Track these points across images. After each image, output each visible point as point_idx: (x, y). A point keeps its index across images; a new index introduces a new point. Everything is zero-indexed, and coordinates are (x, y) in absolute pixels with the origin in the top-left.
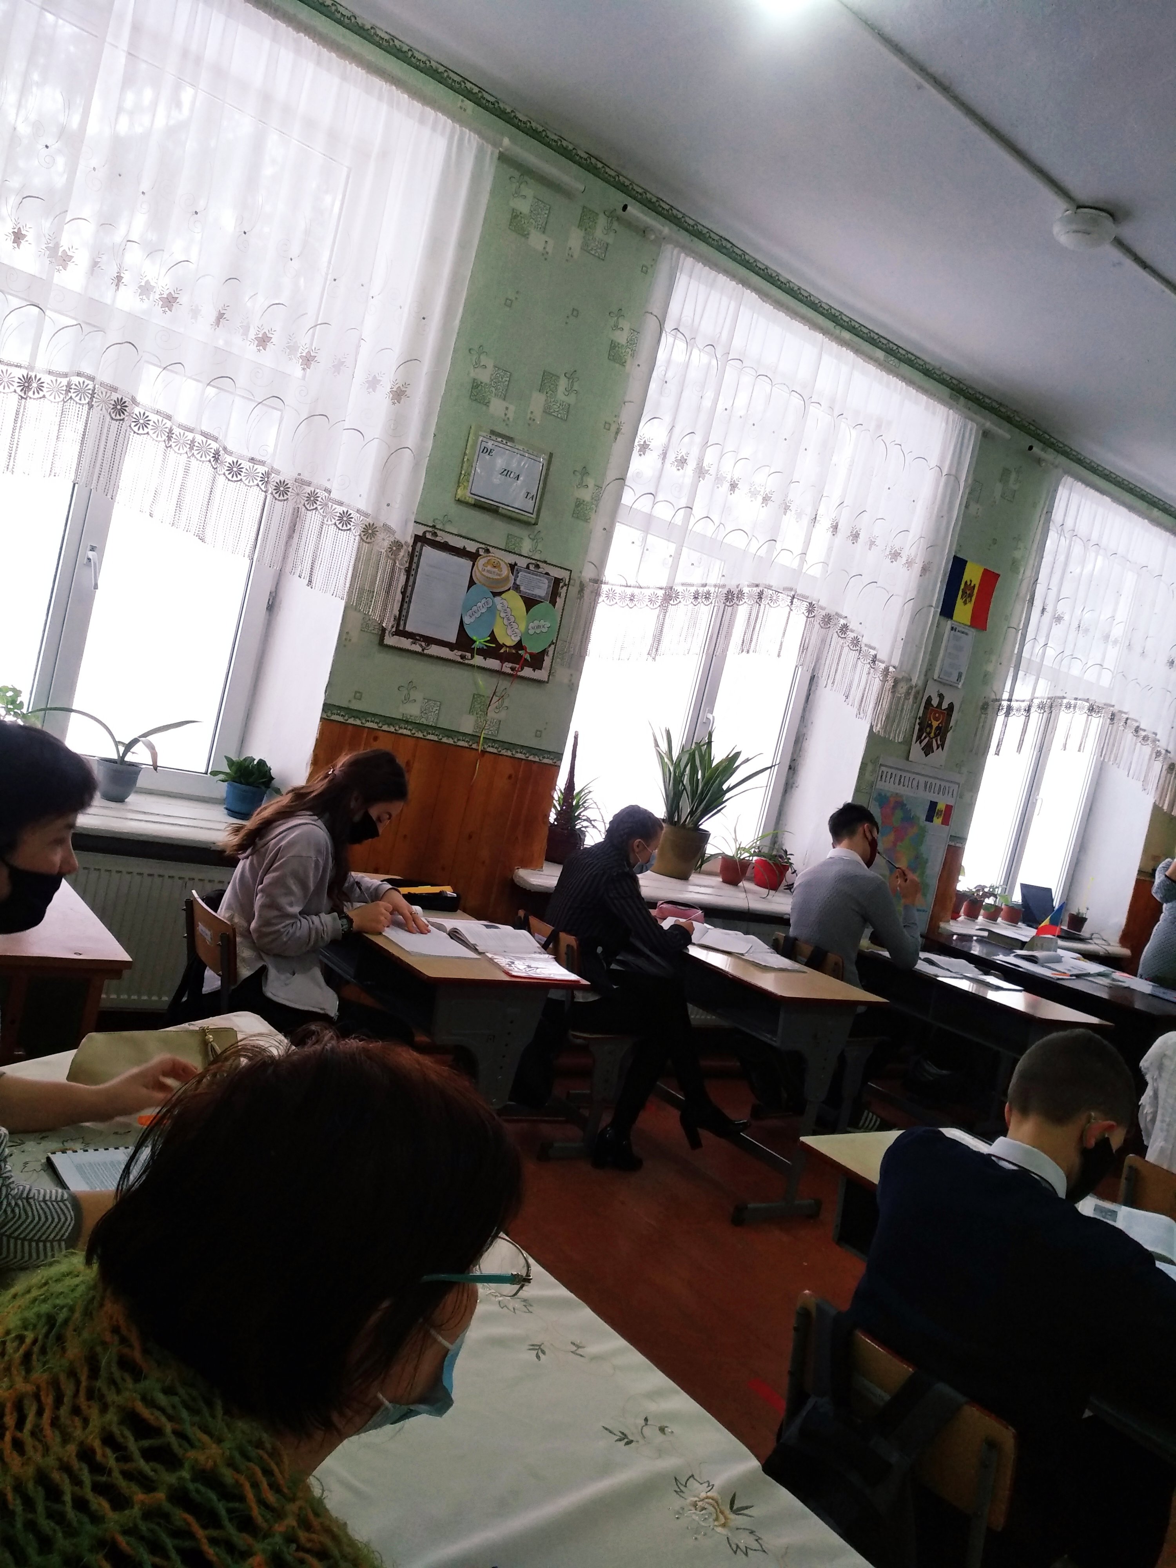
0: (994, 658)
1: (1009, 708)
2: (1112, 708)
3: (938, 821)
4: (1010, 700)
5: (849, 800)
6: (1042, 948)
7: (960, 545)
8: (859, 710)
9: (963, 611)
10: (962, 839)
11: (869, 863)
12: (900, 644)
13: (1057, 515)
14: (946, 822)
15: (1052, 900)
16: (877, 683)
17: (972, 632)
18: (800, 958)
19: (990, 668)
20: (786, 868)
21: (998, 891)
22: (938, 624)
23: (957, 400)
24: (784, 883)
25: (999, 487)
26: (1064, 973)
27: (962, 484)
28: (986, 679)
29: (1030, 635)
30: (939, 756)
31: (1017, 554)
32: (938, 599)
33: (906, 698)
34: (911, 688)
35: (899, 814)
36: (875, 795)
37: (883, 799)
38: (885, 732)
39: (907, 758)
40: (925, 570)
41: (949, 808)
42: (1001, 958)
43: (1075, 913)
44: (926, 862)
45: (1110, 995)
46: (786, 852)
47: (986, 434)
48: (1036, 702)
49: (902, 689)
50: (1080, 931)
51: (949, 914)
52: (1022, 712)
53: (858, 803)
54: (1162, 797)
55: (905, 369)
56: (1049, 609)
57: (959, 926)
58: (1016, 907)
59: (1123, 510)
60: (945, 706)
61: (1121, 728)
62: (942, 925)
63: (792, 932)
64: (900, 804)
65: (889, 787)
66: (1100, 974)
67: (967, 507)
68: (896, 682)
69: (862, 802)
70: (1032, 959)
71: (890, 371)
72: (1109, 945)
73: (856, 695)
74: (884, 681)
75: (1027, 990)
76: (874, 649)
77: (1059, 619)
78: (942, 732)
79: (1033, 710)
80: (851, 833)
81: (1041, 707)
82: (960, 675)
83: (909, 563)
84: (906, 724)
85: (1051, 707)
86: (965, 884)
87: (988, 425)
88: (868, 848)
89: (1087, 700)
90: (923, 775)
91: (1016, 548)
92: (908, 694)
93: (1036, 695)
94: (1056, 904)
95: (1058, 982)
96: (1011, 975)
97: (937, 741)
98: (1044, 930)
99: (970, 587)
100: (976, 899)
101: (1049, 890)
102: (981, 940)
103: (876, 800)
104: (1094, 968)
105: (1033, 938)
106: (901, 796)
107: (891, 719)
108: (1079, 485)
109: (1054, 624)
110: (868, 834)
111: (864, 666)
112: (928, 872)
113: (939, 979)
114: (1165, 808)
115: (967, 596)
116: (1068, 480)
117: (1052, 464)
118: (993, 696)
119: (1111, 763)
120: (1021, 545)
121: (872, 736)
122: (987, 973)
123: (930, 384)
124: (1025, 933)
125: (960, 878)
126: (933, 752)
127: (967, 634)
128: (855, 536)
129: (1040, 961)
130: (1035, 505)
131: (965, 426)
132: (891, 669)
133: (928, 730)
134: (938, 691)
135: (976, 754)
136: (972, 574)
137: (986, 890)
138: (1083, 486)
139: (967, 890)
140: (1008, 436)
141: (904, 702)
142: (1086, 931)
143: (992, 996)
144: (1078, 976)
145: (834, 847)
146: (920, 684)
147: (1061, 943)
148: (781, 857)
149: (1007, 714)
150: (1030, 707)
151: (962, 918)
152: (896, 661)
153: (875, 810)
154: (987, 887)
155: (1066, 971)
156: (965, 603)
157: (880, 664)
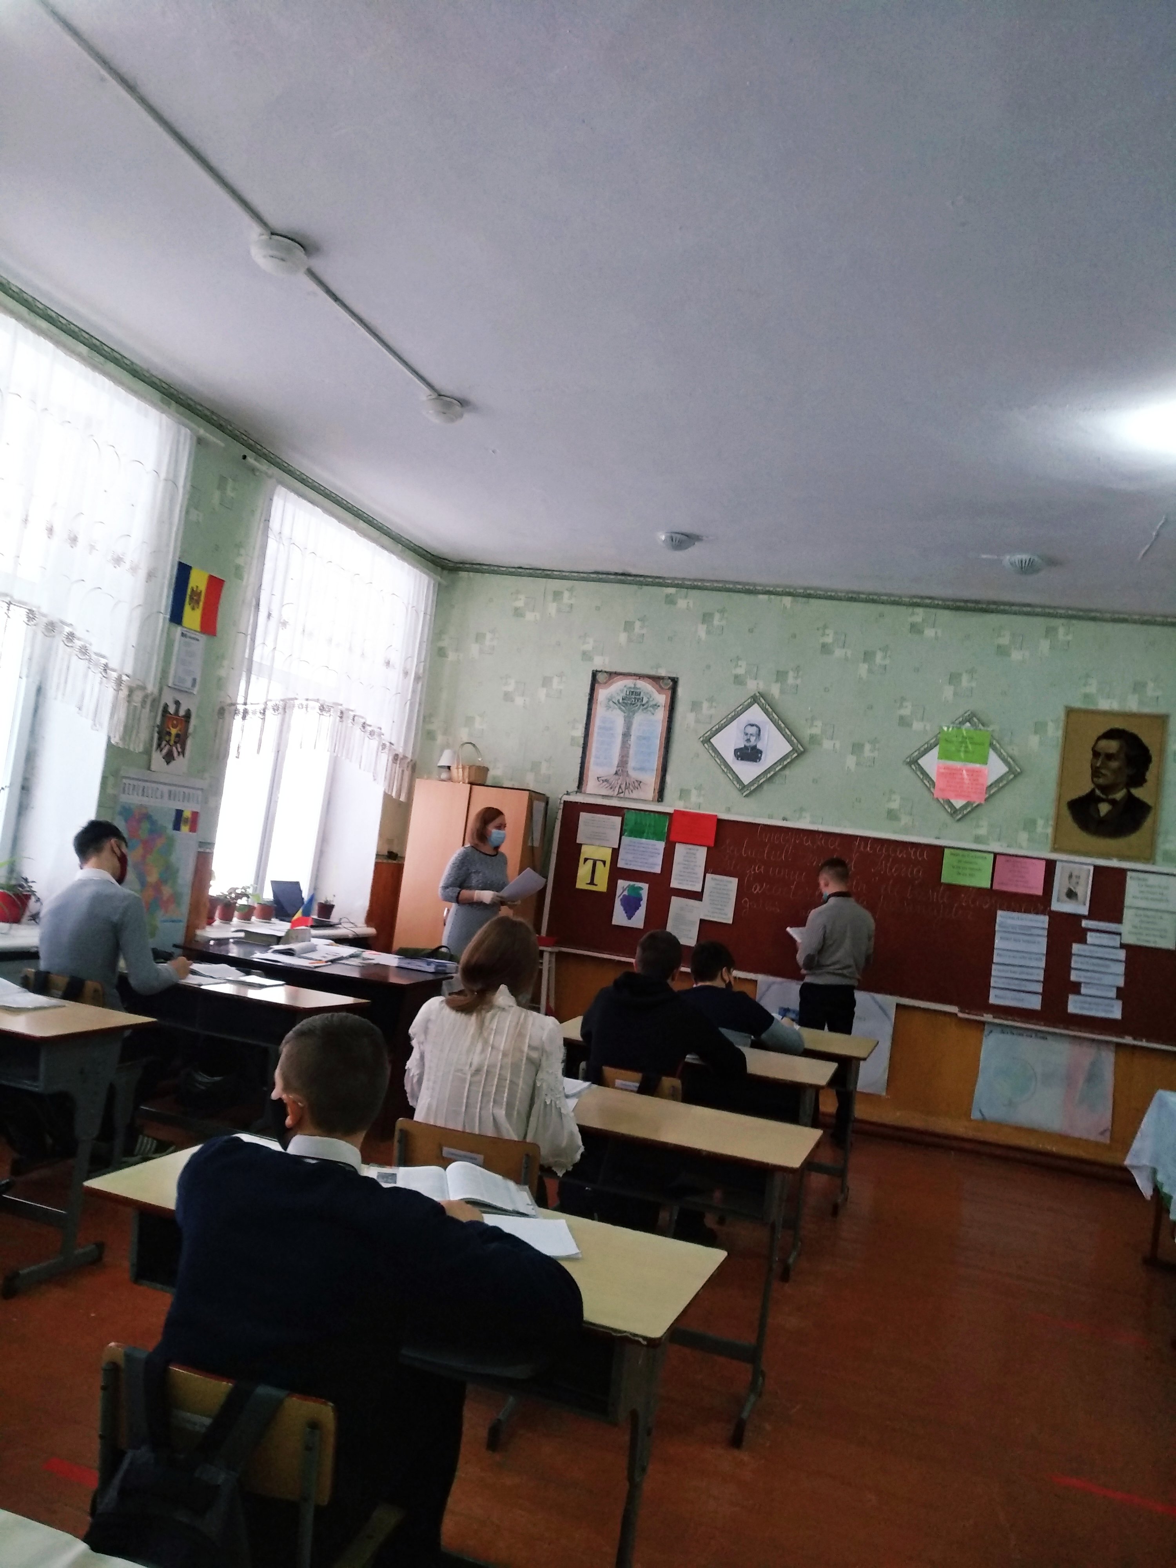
0: (226, 663)
1: (246, 712)
2: (340, 707)
3: (185, 829)
4: (245, 704)
5: (92, 816)
6: (297, 940)
7: (183, 552)
8: (94, 720)
9: (192, 617)
10: (211, 844)
11: (120, 880)
12: (131, 652)
13: (275, 523)
14: (193, 829)
15: (301, 891)
16: (110, 692)
17: (203, 638)
18: (54, 991)
19: (222, 673)
20: (28, 897)
21: (250, 891)
22: (169, 628)
23: (169, 405)
24: (28, 914)
25: (217, 494)
26: (320, 960)
27: (181, 490)
28: (220, 684)
29: (259, 640)
30: (180, 763)
31: (240, 561)
32: (166, 607)
33: (143, 707)
34: (146, 696)
35: (146, 826)
36: (118, 808)
37: (127, 812)
38: (124, 744)
39: (149, 768)
40: (150, 576)
41: (195, 815)
42: (258, 956)
43: (323, 902)
44: (177, 871)
45: (362, 975)
46: (26, 880)
47: (200, 441)
48: (270, 704)
49: (138, 697)
50: (329, 918)
51: (204, 920)
52: (258, 715)
53: (102, 819)
54: (390, 786)
55: (111, 366)
56: (275, 614)
57: (215, 931)
58: (269, 904)
59: (334, 521)
60: (182, 713)
61: (350, 725)
62: (199, 932)
63: (43, 965)
64: (146, 816)
65: (134, 799)
66: (352, 956)
67: (187, 512)
68: (131, 691)
69: (106, 818)
70: (289, 953)
71: (95, 367)
72: (356, 926)
73: (89, 705)
74: (118, 689)
75: (289, 983)
76: (104, 657)
77: (284, 624)
78: (181, 739)
79: (267, 712)
80: (98, 850)
81: (276, 709)
82: (194, 680)
83: (134, 569)
84: (144, 734)
85: (284, 709)
86: (217, 888)
87: (202, 432)
88: (117, 863)
89: (318, 700)
90: (165, 784)
91: (239, 555)
92: (144, 702)
93: (269, 698)
94: (305, 895)
95: (317, 970)
96: (272, 971)
97: (177, 748)
98: (299, 922)
99: (196, 594)
100: (229, 901)
101: (297, 883)
102: (238, 942)
103: (121, 814)
104: (346, 950)
105: (288, 933)
106: (146, 807)
107: (128, 730)
108: (292, 496)
109: (280, 628)
110: (116, 850)
111: (95, 676)
112: (180, 881)
113: (202, 987)
114: (394, 794)
115: (195, 600)
116: (281, 491)
117: (266, 474)
118: (229, 701)
119: (344, 758)
120: (242, 551)
121: (110, 746)
122: (248, 973)
123: (141, 386)
124: (279, 928)
125: (212, 883)
126: (174, 759)
127: (198, 640)
128: (74, 540)
129: (297, 953)
130: (253, 512)
131: (179, 432)
132: (125, 678)
133: (167, 738)
134: (174, 698)
135: (218, 758)
136: (198, 581)
137: (239, 891)
138: (296, 496)
139: (221, 894)
140: (223, 445)
141: (141, 712)
142: (334, 918)
143: (253, 994)
144: (333, 961)
145: (81, 868)
146: (156, 691)
147: (314, 932)
148: (21, 886)
149: (244, 718)
150: (264, 710)
151: (217, 922)
152: (129, 670)
153: (120, 824)
154: (238, 888)
155: (321, 959)
156: (193, 609)
157: (113, 673)
